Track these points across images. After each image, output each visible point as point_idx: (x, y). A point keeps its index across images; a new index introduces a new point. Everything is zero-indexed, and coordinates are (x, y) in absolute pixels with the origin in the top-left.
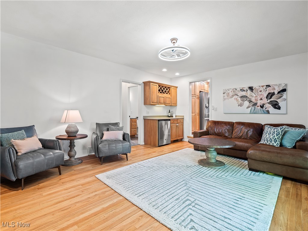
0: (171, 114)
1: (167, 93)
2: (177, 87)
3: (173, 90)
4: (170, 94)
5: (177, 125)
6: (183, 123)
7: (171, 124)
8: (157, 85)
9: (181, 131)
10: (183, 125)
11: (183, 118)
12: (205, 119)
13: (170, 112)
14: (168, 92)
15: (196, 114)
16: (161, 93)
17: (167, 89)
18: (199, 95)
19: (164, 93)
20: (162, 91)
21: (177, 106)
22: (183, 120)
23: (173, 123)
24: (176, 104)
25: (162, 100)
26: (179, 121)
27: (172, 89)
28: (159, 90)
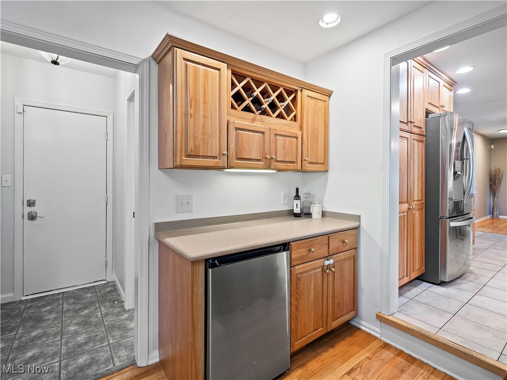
0: (302, 204)
1: (280, 116)
2: (329, 94)
3: (312, 101)
4: (295, 119)
5: (327, 263)
6: (356, 248)
7: (291, 266)
8: (224, 66)
9: (347, 288)
10: (355, 259)
11: (357, 228)
12: (453, 224)
13: (297, 197)
14: (288, 110)
15: (414, 205)
16: (247, 109)
17: (281, 98)
18: (422, 125)
19: (264, 112)
20: (256, 101)
21: (330, 173)
22: (357, 236)
23: (304, 260)
24: (325, 162)
25: (252, 146)
26: (334, 244)
27: (306, 99)
28: (238, 98)
